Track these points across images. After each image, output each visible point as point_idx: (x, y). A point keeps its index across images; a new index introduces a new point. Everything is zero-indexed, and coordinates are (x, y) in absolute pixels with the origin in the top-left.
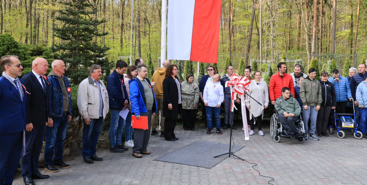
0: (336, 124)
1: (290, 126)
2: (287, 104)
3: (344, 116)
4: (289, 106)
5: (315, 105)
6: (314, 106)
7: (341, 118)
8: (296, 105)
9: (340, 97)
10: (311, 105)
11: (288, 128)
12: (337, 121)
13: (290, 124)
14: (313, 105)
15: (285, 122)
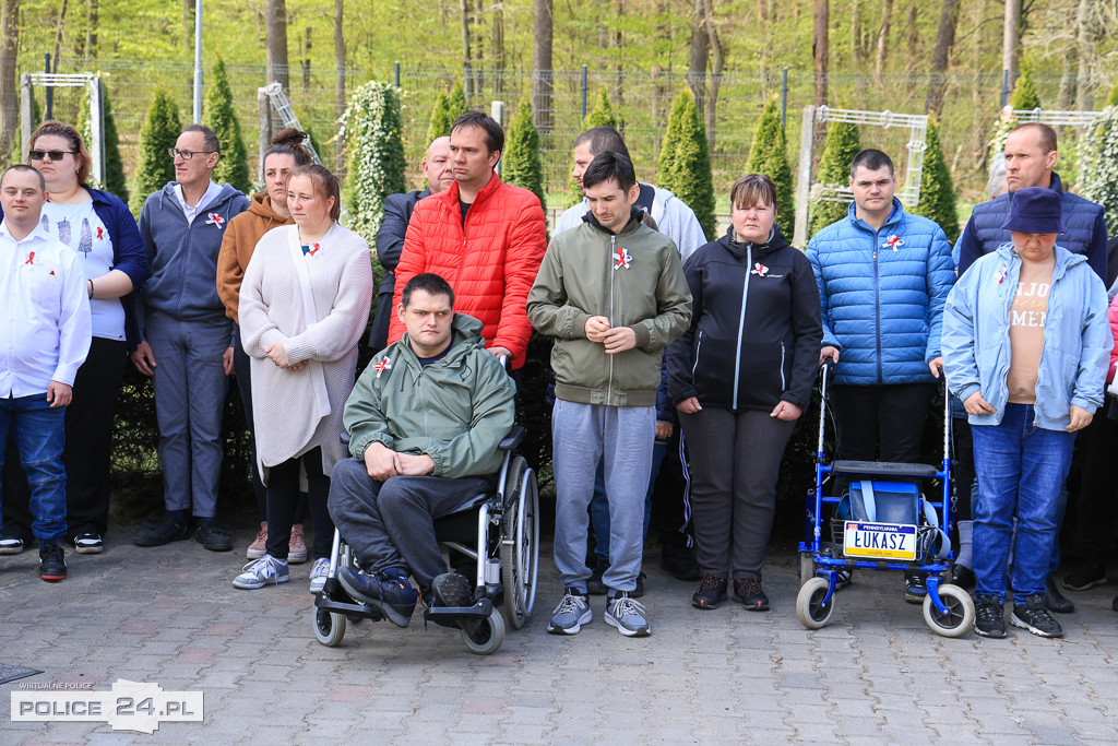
0: (817, 530)
1: (391, 542)
2: (425, 391)
3: (875, 478)
4: (430, 406)
5: (624, 401)
6: (614, 409)
7: (853, 495)
8: (481, 397)
9: (879, 351)
10: (596, 398)
11: (375, 550)
12: (827, 510)
13: (389, 523)
14: (609, 398)
15: (362, 510)
